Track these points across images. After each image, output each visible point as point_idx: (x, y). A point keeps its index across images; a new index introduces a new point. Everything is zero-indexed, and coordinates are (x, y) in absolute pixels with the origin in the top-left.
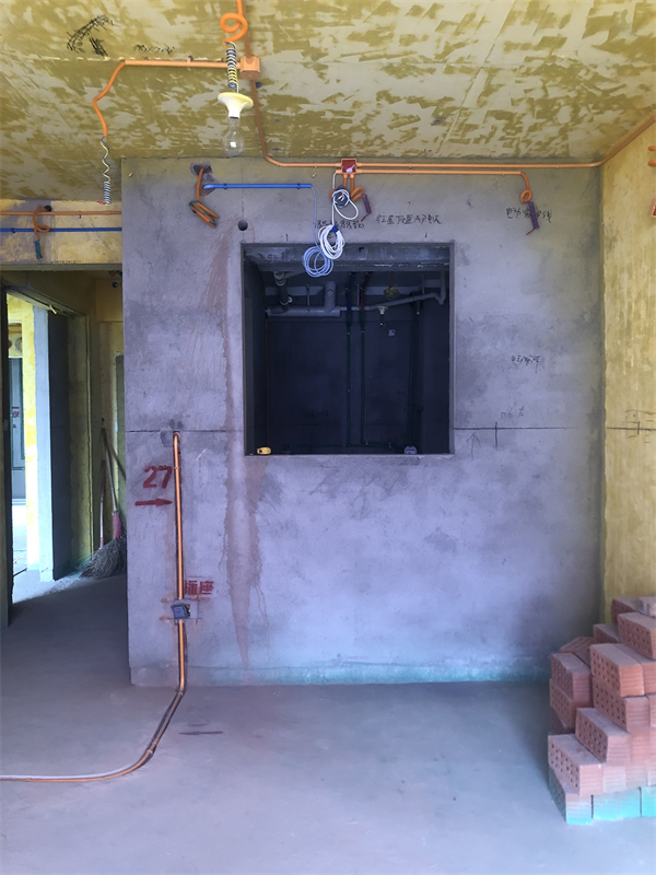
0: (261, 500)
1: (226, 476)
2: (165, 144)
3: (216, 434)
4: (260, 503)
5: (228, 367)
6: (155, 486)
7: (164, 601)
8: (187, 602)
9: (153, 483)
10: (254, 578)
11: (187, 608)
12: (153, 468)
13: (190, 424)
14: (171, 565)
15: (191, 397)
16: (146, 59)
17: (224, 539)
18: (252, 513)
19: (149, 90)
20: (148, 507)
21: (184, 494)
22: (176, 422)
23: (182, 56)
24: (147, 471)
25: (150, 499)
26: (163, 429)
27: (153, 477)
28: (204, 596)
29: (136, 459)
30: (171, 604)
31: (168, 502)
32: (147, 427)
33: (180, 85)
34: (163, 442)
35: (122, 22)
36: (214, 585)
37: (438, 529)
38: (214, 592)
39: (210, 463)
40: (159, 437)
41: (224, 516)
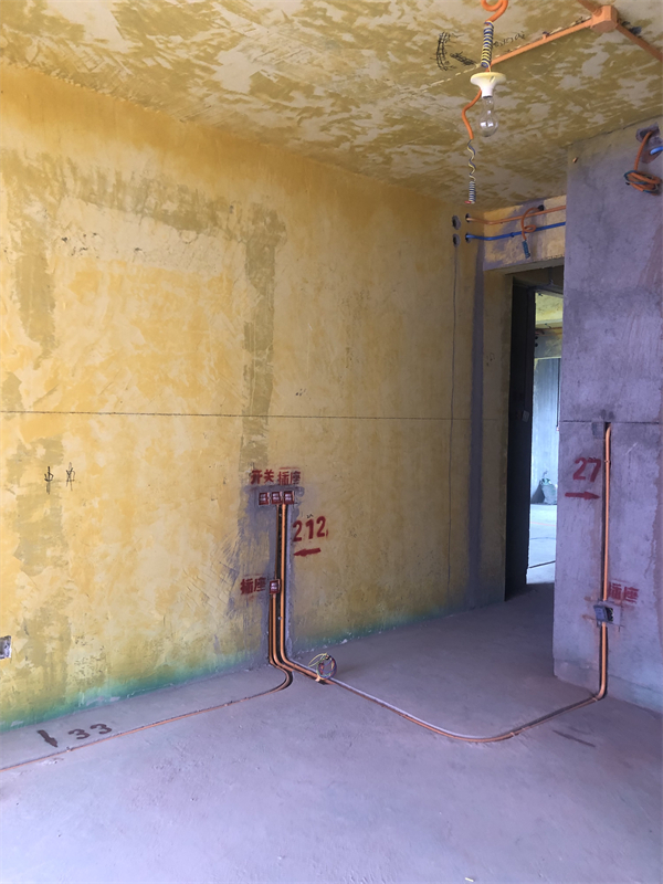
1: (657, 475)
2: (599, 119)
3: (649, 427)
6: (584, 478)
7: (588, 599)
8: (610, 606)
9: (582, 475)
11: (609, 611)
12: (583, 459)
13: (622, 415)
14: (596, 563)
15: (624, 386)
16: (509, 51)
17: (652, 544)
19: (537, 77)
20: (576, 500)
21: (613, 489)
22: (608, 413)
23: (536, 36)
24: (577, 462)
25: (579, 491)
26: (594, 420)
27: (583, 468)
28: (628, 603)
29: (568, 449)
30: (594, 604)
31: (596, 497)
32: (580, 417)
33: (560, 60)
34: (594, 433)
35: (461, 30)
36: (638, 593)
38: (639, 600)
39: (639, 457)
40: (589, 428)
41: (653, 519)
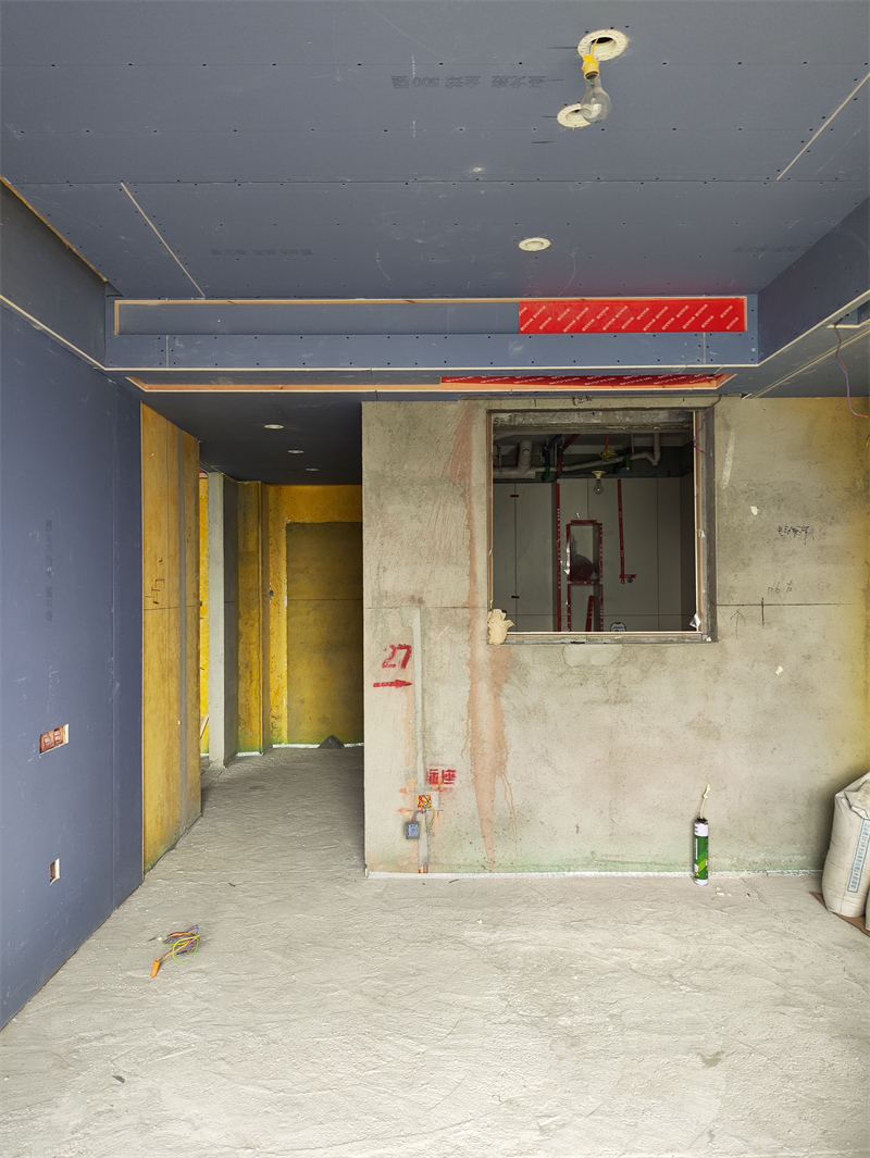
0: (506, 682)
1: (469, 656)
3: (458, 611)
4: (505, 686)
5: (472, 539)
6: (394, 665)
7: (403, 791)
8: (428, 793)
9: (392, 662)
10: (500, 767)
12: (392, 647)
13: (431, 600)
14: (410, 752)
15: (432, 572)
17: (467, 724)
18: (496, 696)
20: (387, 688)
22: (417, 598)
24: (386, 650)
25: (389, 680)
27: (392, 656)
28: (446, 786)
31: (408, 684)
32: (387, 603)
36: (456, 774)
37: (700, 715)
38: (456, 782)
39: (452, 641)
40: (399, 614)
41: (467, 699)
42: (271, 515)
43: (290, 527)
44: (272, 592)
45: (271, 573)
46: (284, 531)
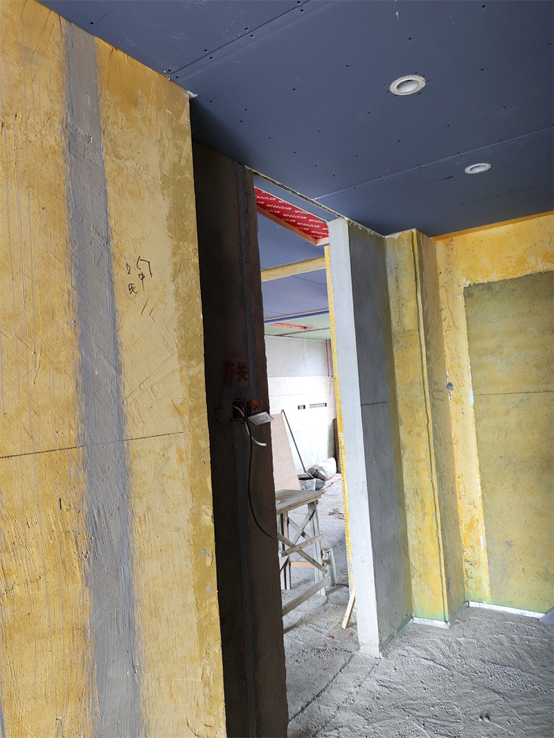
42: (442, 279)
43: (469, 292)
44: (450, 385)
45: (448, 359)
46: (461, 298)
